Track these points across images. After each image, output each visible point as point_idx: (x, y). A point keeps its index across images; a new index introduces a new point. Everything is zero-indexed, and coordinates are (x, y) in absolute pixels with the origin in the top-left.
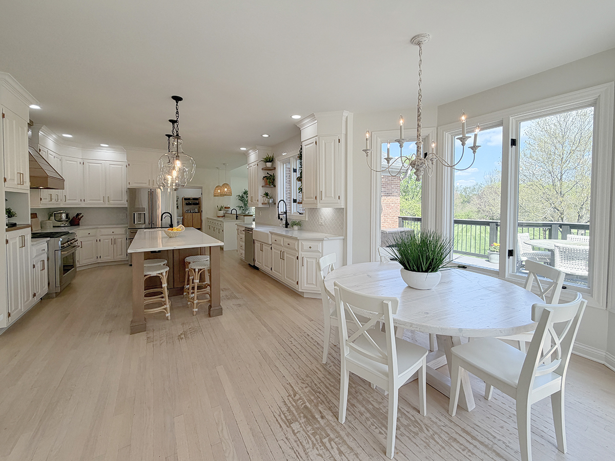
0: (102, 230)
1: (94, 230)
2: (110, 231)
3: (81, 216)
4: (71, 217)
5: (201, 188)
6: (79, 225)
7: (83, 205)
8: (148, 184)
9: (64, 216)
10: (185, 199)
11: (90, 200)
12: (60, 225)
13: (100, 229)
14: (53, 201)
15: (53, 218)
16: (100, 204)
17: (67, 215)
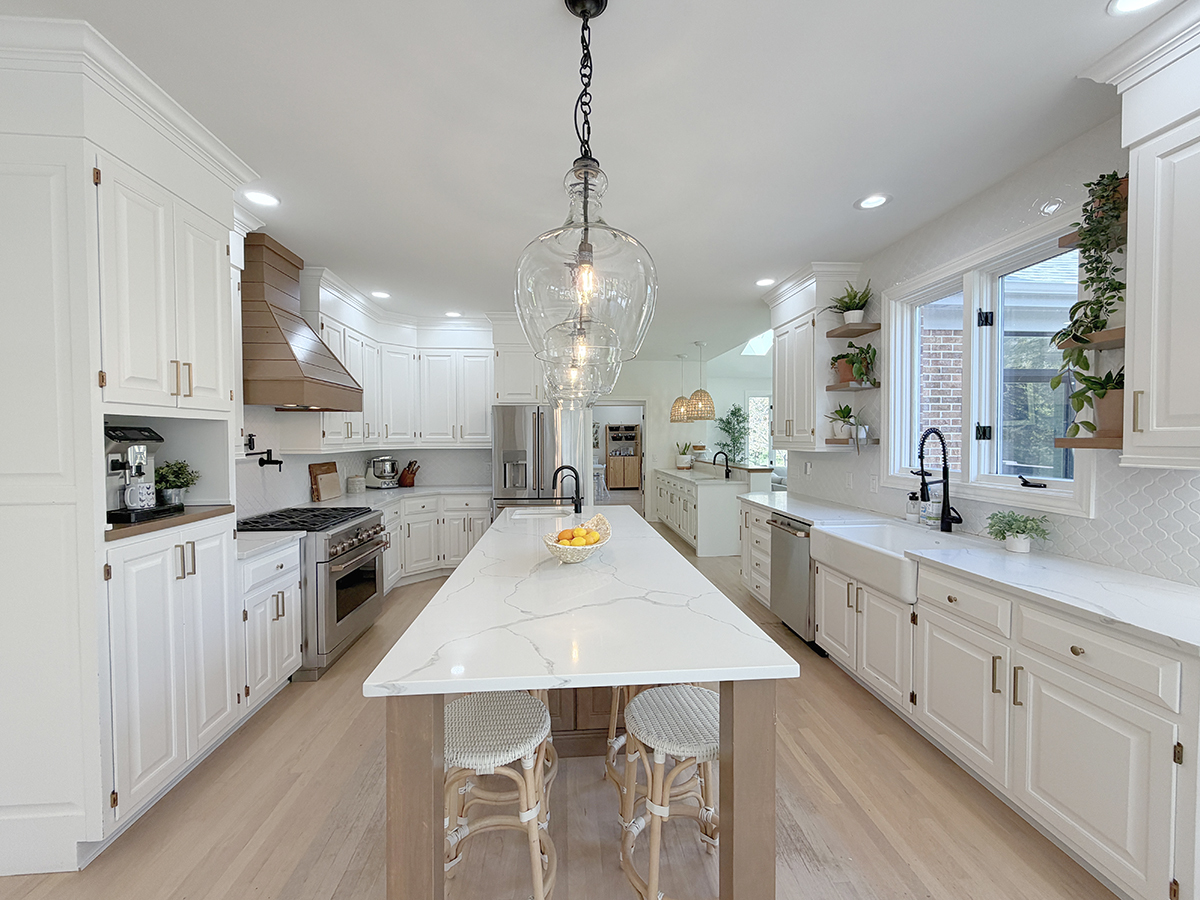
0: (447, 499)
1: (434, 500)
2: (460, 502)
3: (416, 466)
4: (401, 468)
5: (643, 404)
6: (413, 485)
7: (419, 445)
8: (533, 394)
9: (388, 467)
10: (611, 429)
11: (431, 434)
12: (381, 486)
13: (444, 497)
14: (357, 436)
15: (371, 470)
16: (446, 441)
17: (393, 465)
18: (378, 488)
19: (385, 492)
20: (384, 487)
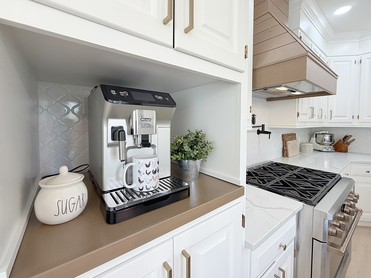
3: (351, 139)
6: (347, 151)
12: (321, 150)
14: (316, 118)
15: (314, 139)
17: (331, 137)
20: (324, 150)
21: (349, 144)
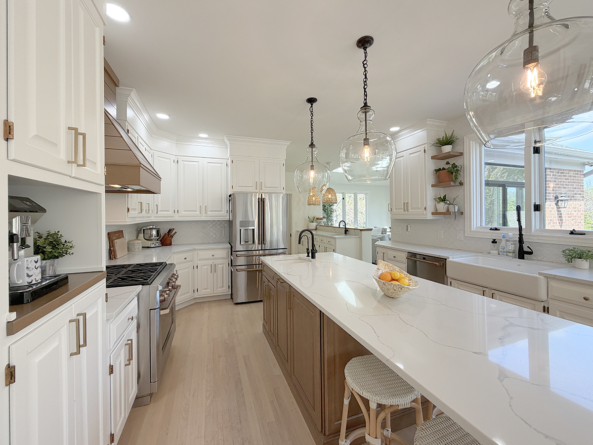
0: (199, 252)
1: (191, 253)
2: (209, 254)
4: (162, 233)
6: (171, 245)
7: (177, 218)
9: (154, 232)
11: (185, 211)
13: (198, 251)
14: (144, 212)
15: (141, 235)
16: (196, 216)
17: (158, 232)
18: (148, 247)
19: (153, 250)
20: (152, 246)
21: (172, 237)
